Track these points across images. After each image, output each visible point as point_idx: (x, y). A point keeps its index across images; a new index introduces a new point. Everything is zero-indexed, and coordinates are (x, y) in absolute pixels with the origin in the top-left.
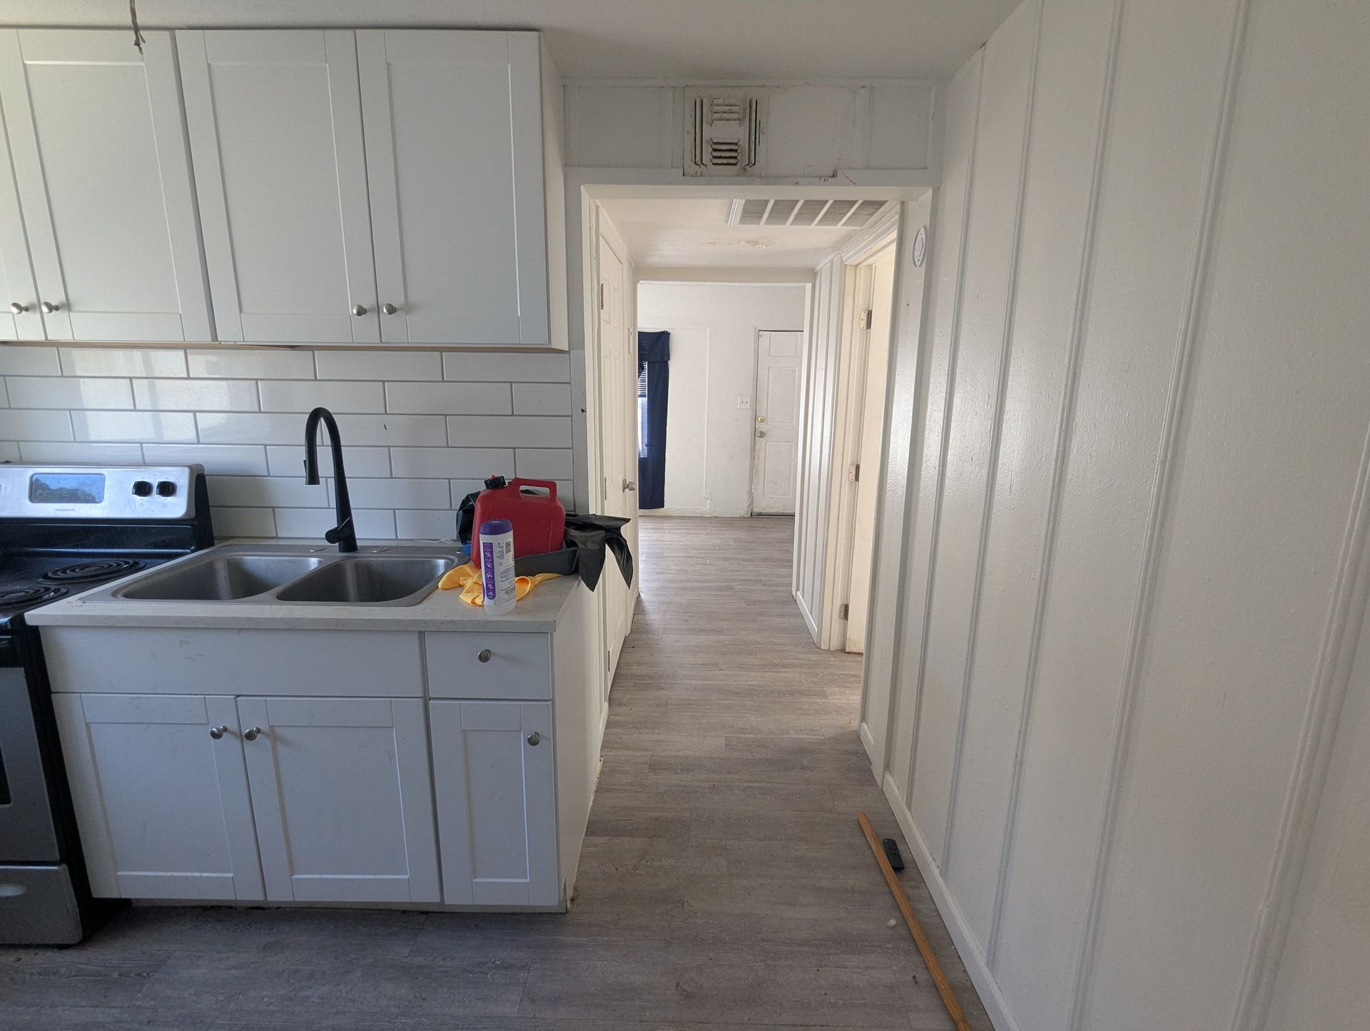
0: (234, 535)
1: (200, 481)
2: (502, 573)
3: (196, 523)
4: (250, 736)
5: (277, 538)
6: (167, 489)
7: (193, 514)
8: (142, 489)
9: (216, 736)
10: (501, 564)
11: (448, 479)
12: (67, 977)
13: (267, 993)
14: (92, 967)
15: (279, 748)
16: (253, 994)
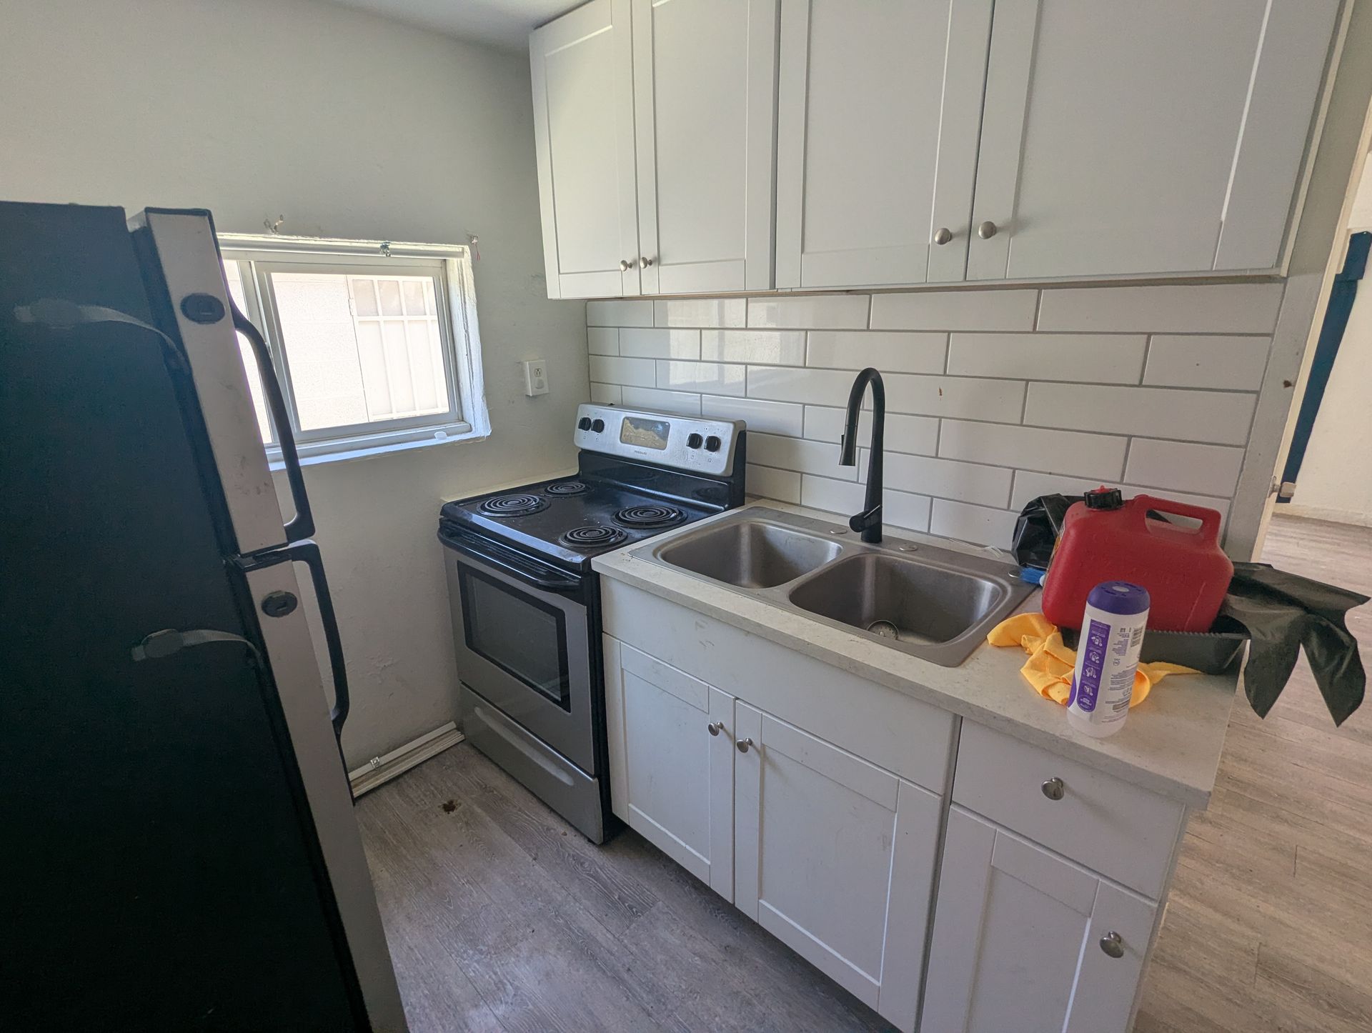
0: (762, 495)
1: (741, 437)
2: (1115, 677)
3: (732, 482)
4: (743, 747)
5: (800, 505)
6: (714, 444)
7: (731, 473)
8: (695, 441)
9: (713, 731)
10: (1117, 662)
11: (1011, 468)
12: (588, 874)
13: (720, 1010)
14: (604, 876)
15: (768, 769)
16: (709, 1002)
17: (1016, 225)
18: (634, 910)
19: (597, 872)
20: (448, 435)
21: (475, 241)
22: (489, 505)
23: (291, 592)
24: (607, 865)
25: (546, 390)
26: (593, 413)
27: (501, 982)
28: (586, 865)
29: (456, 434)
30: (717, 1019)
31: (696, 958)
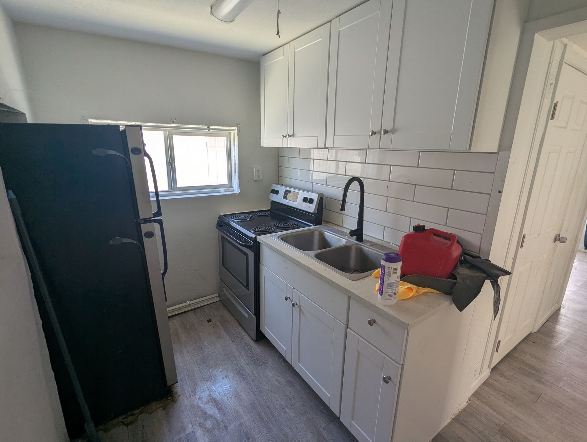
0: (330, 222)
1: (321, 199)
2: (388, 284)
3: (317, 215)
4: (293, 305)
5: (342, 226)
6: (311, 201)
7: (316, 212)
8: (305, 200)
9: (286, 299)
10: (388, 279)
11: (410, 217)
12: (248, 350)
13: (279, 399)
14: (254, 351)
15: (301, 314)
16: (276, 396)
17: (394, 131)
18: (261, 363)
19: (252, 349)
20: (225, 192)
21: (239, 126)
22: (234, 217)
23: (152, 231)
24: (256, 349)
25: (261, 178)
26: (276, 187)
27: (211, 376)
28: (249, 347)
29: (229, 192)
30: (277, 401)
31: (277, 382)
